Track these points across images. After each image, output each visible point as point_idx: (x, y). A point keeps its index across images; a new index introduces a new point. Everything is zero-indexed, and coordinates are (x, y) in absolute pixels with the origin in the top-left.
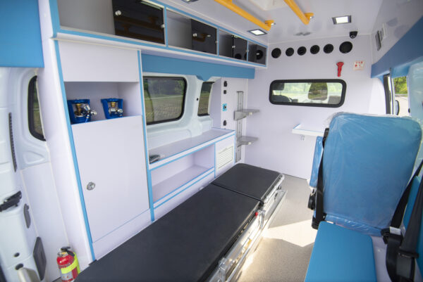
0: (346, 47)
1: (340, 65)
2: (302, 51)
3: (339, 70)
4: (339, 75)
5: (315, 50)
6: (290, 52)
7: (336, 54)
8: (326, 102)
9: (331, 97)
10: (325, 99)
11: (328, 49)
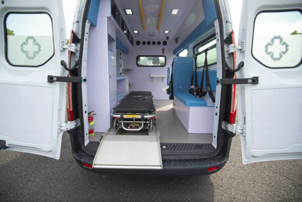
0: (165, 43)
1: (163, 50)
2: (149, 43)
3: (163, 52)
4: (163, 53)
5: (154, 43)
6: (144, 43)
7: (162, 46)
8: (159, 65)
9: (161, 63)
10: (159, 64)
11: (159, 43)
